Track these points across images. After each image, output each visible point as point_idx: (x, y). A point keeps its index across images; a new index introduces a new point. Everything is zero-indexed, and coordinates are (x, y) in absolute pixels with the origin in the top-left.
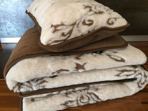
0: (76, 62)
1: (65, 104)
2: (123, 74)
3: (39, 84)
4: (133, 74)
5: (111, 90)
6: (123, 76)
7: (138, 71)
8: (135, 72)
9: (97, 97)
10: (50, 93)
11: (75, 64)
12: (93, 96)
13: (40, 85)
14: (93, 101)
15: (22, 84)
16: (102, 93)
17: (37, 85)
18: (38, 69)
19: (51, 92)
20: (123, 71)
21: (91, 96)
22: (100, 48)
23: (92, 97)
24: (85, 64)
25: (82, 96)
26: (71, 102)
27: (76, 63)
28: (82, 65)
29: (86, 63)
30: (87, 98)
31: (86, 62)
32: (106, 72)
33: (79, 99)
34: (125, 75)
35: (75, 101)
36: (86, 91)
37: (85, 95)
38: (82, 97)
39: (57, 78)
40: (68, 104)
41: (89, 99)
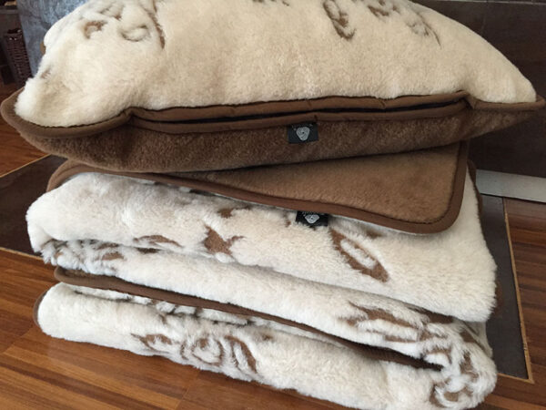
0: (208, 223)
1: (146, 340)
2: (369, 324)
3: (104, 258)
4: (409, 341)
5: (307, 362)
6: (368, 331)
7: (437, 336)
8: (424, 336)
9: (252, 363)
10: (125, 296)
11: (206, 230)
12: (238, 351)
13: (105, 263)
14: (235, 370)
15: (65, 244)
16: (271, 356)
17: (97, 259)
18: (95, 214)
19: (129, 293)
20: (373, 314)
21: (232, 349)
22: (318, 202)
23: (234, 356)
24: (235, 238)
25: (204, 337)
26: (164, 339)
27: (208, 227)
28: (225, 240)
29: (242, 237)
30: (217, 351)
31: (238, 235)
32: (309, 291)
33: (190, 342)
34: (375, 331)
35: (178, 343)
36: (227, 330)
37: (215, 340)
38: (203, 343)
39: (152, 256)
40: (154, 343)
41: (221, 356)
